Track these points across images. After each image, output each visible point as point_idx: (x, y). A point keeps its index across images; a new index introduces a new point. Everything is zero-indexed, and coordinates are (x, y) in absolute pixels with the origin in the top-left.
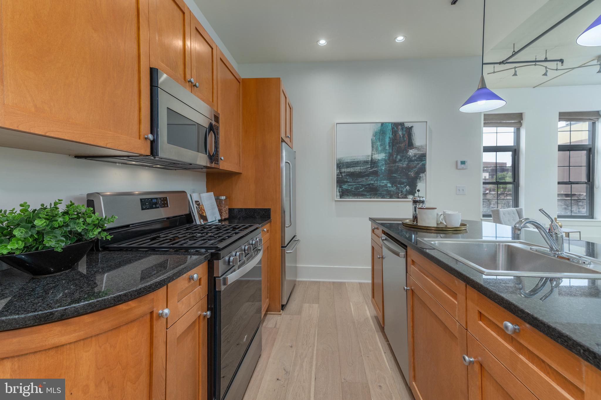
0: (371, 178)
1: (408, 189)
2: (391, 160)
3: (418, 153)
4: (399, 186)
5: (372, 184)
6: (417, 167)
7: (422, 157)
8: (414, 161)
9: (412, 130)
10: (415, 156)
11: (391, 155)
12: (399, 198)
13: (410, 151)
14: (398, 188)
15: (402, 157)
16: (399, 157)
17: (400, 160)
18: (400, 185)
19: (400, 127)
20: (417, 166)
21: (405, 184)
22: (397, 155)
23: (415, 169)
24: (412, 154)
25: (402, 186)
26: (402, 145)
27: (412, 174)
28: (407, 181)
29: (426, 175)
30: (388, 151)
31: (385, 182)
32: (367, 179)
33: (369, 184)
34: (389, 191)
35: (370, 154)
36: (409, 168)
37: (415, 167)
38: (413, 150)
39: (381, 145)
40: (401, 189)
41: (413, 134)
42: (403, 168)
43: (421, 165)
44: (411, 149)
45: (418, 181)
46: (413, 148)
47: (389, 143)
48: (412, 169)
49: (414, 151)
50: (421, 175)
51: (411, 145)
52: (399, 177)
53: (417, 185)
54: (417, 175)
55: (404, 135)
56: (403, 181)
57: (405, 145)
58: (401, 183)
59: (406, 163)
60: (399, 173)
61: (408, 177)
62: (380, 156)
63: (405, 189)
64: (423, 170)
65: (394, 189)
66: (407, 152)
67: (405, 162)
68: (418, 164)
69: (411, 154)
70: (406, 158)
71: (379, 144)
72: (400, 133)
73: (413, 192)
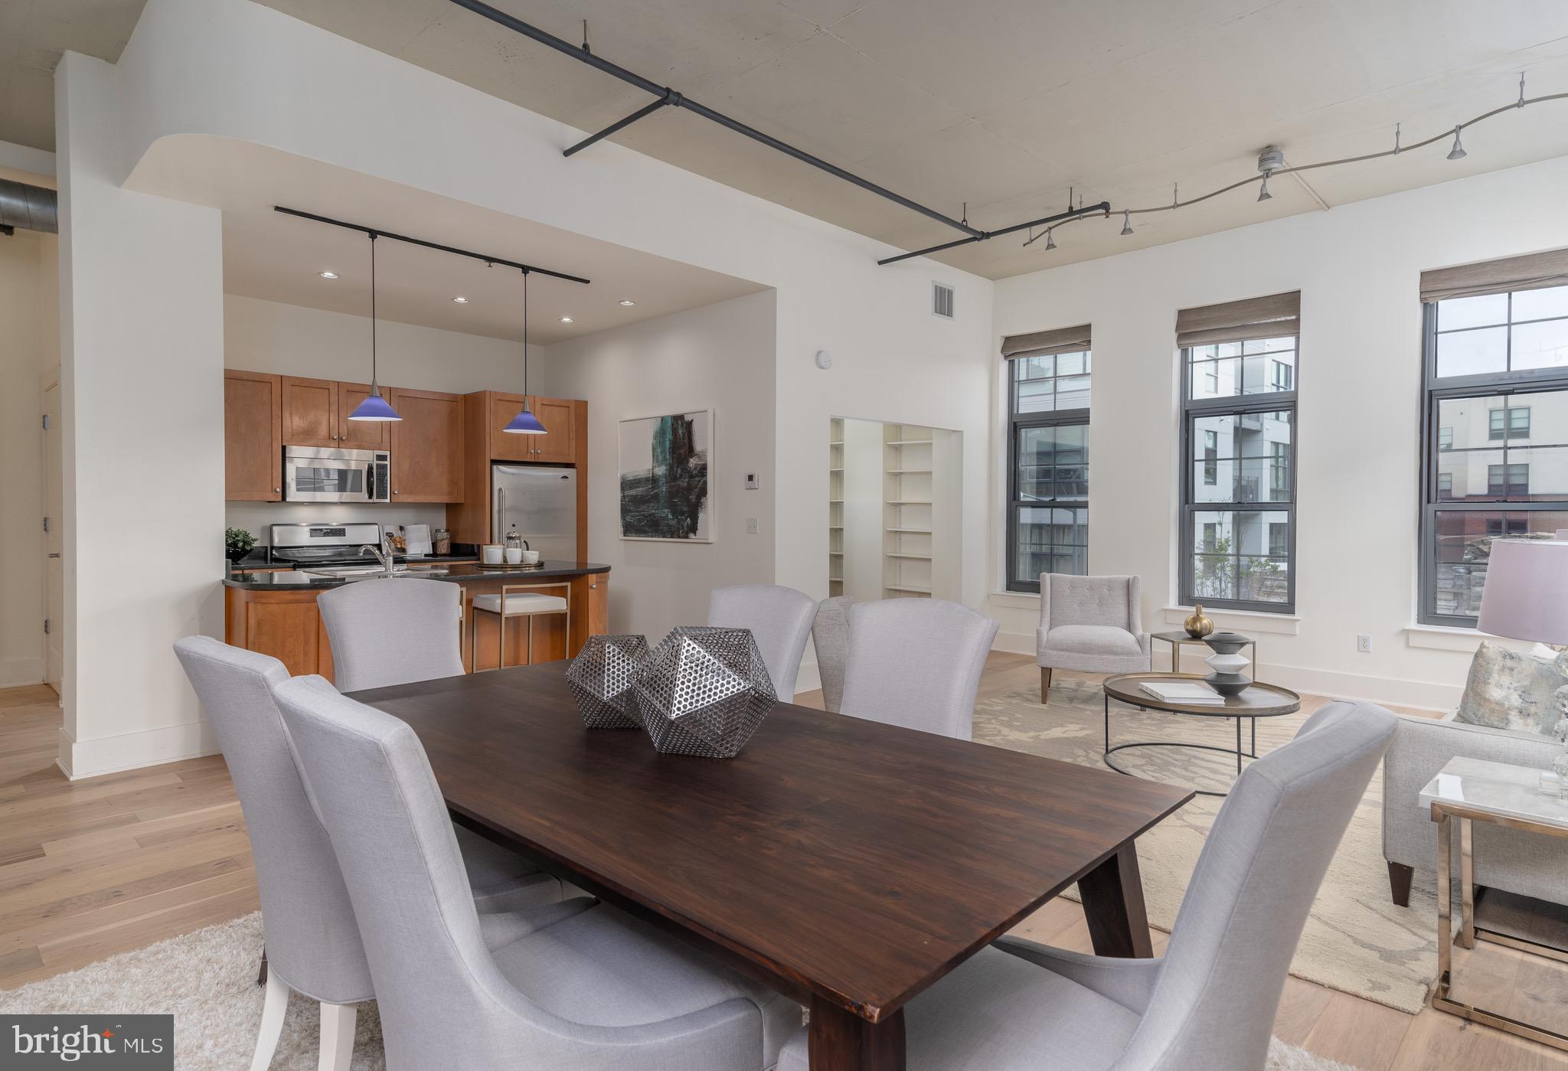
0: (652, 504)
1: (689, 523)
2: (672, 477)
3: (698, 463)
4: (680, 518)
5: (653, 514)
6: (699, 486)
7: (703, 470)
8: (695, 477)
9: (692, 427)
10: (696, 468)
11: (671, 468)
12: (679, 537)
13: (691, 460)
14: (678, 522)
15: (683, 470)
16: (679, 471)
17: (681, 476)
18: (681, 516)
19: (680, 422)
20: (698, 484)
21: (686, 515)
22: (677, 468)
23: (696, 490)
24: (693, 467)
25: (684, 518)
26: (682, 451)
27: (693, 497)
28: (688, 510)
29: (706, 499)
30: (668, 462)
31: (666, 511)
32: (648, 507)
33: (650, 515)
34: (671, 526)
35: (651, 467)
36: (689, 489)
37: (696, 487)
38: (694, 458)
39: (662, 453)
40: (681, 523)
41: (693, 433)
42: (683, 488)
43: (702, 484)
44: (692, 457)
45: (699, 510)
46: (694, 456)
47: (670, 448)
48: (693, 490)
49: (694, 460)
50: (702, 500)
51: (691, 451)
52: (680, 503)
53: (698, 517)
54: (698, 500)
55: (683, 435)
56: (684, 510)
58: (682, 514)
59: (687, 480)
60: (680, 497)
61: (689, 503)
62: (661, 470)
63: (686, 523)
64: (703, 492)
65: (674, 522)
66: (688, 462)
67: (685, 478)
68: (699, 481)
69: (691, 465)
70: (686, 472)
71: (659, 450)
72: (680, 432)
73: (693, 529)
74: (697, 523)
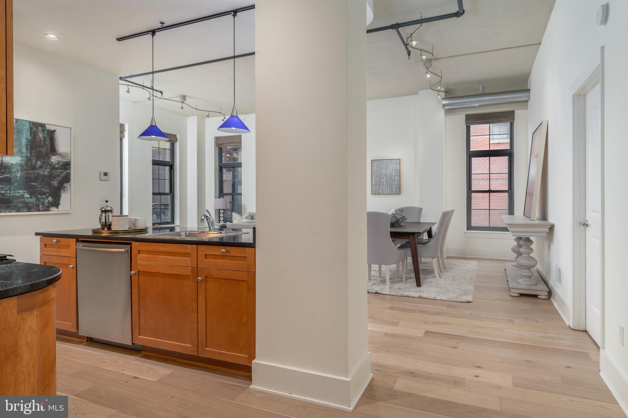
1: (51, 200)
2: (29, 166)
3: (61, 160)
4: (39, 196)
5: (3, 194)
6: (61, 176)
7: (66, 166)
8: (58, 169)
9: (55, 134)
10: (58, 163)
11: (28, 160)
12: (39, 210)
13: (53, 157)
14: (38, 199)
15: (44, 163)
16: (39, 163)
17: (41, 167)
18: (41, 196)
19: (40, 128)
20: (61, 174)
21: (47, 195)
22: (37, 160)
23: (59, 178)
24: (55, 162)
25: (44, 196)
26: (43, 150)
27: (55, 183)
28: (49, 191)
29: (70, 185)
30: (24, 155)
31: (21, 191)
34: (27, 203)
36: (51, 177)
37: (59, 176)
38: (56, 156)
40: (41, 200)
41: (56, 139)
42: (44, 176)
43: (65, 174)
44: (54, 155)
45: (62, 192)
46: (56, 155)
47: (27, 145)
48: (55, 178)
49: (57, 158)
50: (65, 185)
51: (53, 150)
52: (40, 186)
53: (61, 196)
54: (61, 185)
55: (45, 139)
56: (44, 191)
57: (47, 150)
58: (42, 193)
59: (48, 170)
60: (40, 182)
61: (50, 186)
62: (15, 160)
63: (47, 201)
64: (67, 179)
65: (33, 200)
66: (50, 158)
67: (46, 169)
68: (62, 172)
69: (53, 161)
70: (47, 165)
72: (41, 135)
73: (56, 203)
74: (60, 200)
